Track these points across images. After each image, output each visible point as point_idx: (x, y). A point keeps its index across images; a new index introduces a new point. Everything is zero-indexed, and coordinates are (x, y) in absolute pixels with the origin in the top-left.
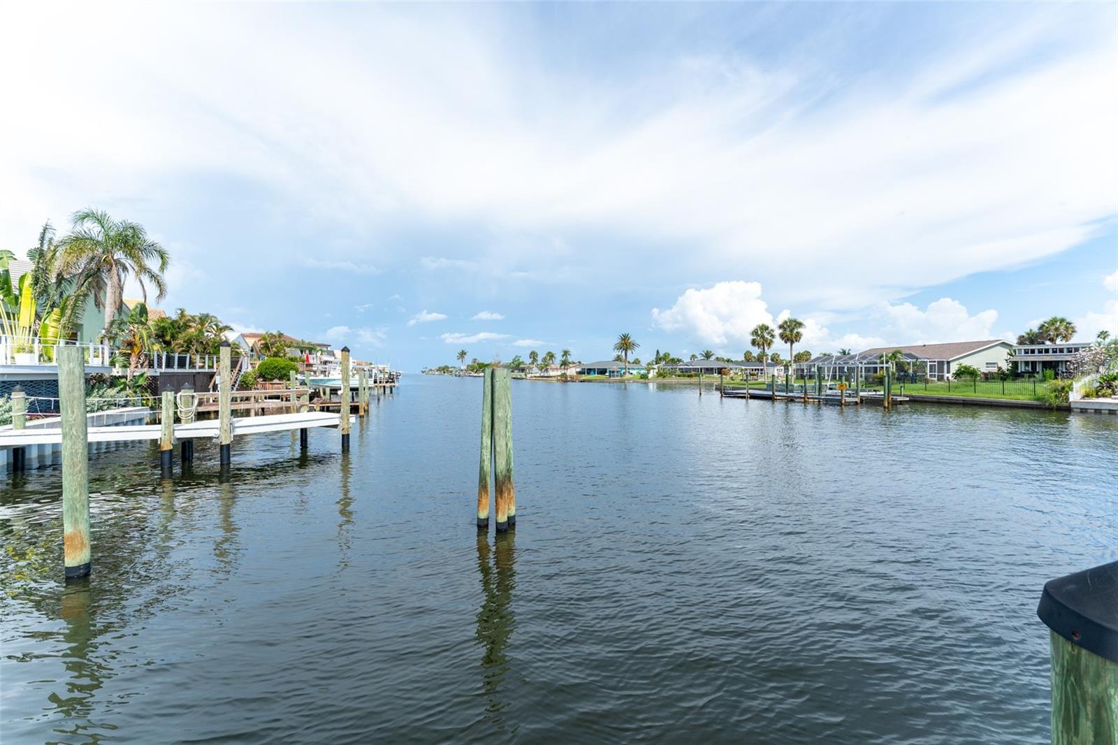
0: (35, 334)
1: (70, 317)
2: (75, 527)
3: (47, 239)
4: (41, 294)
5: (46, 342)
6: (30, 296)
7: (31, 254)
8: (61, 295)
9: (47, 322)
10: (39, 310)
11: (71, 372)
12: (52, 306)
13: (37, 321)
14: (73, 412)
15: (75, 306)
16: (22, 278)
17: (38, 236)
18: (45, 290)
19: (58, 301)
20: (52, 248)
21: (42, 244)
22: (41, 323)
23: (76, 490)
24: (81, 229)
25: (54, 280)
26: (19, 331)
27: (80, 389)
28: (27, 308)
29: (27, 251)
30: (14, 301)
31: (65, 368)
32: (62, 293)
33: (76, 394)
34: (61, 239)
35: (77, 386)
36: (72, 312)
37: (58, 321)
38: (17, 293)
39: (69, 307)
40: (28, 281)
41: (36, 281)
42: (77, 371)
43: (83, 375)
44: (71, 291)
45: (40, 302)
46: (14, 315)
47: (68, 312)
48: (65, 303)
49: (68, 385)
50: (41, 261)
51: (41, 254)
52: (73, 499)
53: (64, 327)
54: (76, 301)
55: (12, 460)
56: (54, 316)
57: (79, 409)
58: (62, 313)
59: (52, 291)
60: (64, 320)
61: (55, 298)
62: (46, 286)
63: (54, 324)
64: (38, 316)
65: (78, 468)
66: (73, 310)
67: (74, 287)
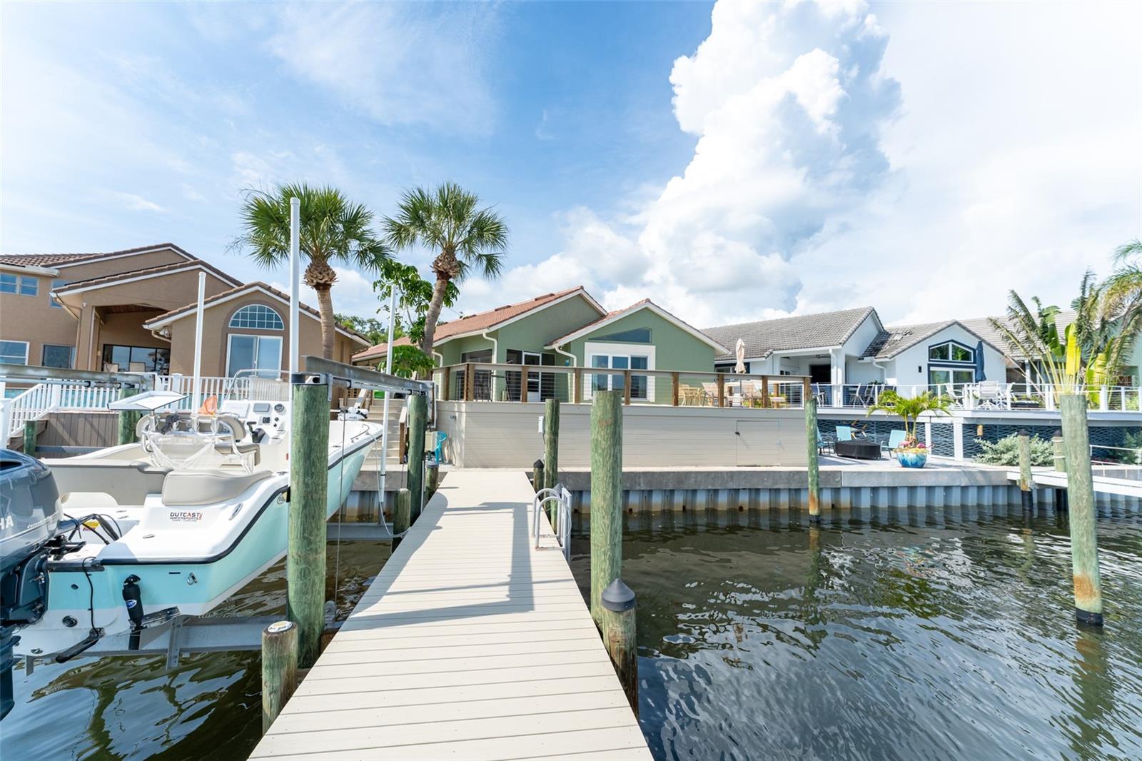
0: (1081, 382)
1: (1116, 361)
2: (1083, 571)
3: (1088, 286)
4: (1085, 341)
5: (1092, 388)
6: (1075, 344)
7: (1074, 304)
8: (1106, 339)
9: (1092, 368)
10: (1084, 357)
11: (1073, 419)
12: (1097, 352)
13: (1083, 368)
14: (1076, 458)
15: (1121, 348)
16: (1068, 329)
17: (1079, 285)
18: (1089, 337)
19: (1102, 346)
20: (1094, 293)
21: (1084, 292)
22: (1087, 369)
23: (1083, 535)
24: (1124, 265)
25: (1097, 326)
26: (1066, 379)
27: (1082, 436)
28: (1072, 357)
29: (1070, 303)
30: (1060, 351)
31: (1067, 415)
32: (1106, 337)
33: (1079, 440)
34: (1102, 282)
35: (1079, 433)
36: (1118, 355)
37: (1103, 366)
38: (1064, 344)
39: (1115, 350)
40: (1073, 330)
41: (1080, 328)
42: (1079, 418)
43: (1085, 421)
44: (1117, 334)
45: (1085, 349)
46: (1061, 364)
47: (1114, 356)
48: (1110, 346)
49: (1071, 431)
50: (1084, 309)
51: (1083, 301)
52: (1080, 542)
53: (1110, 372)
54: (1122, 342)
55: (1055, 500)
56: (1099, 362)
57: (1083, 455)
58: (1108, 358)
59: (1095, 337)
60: (1109, 365)
61: (1099, 343)
62: (1089, 333)
63: (1100, 369)
64: (1083, 363)
65: (1084, 513)
66: (1119, 352)
67: (1120, 328)
